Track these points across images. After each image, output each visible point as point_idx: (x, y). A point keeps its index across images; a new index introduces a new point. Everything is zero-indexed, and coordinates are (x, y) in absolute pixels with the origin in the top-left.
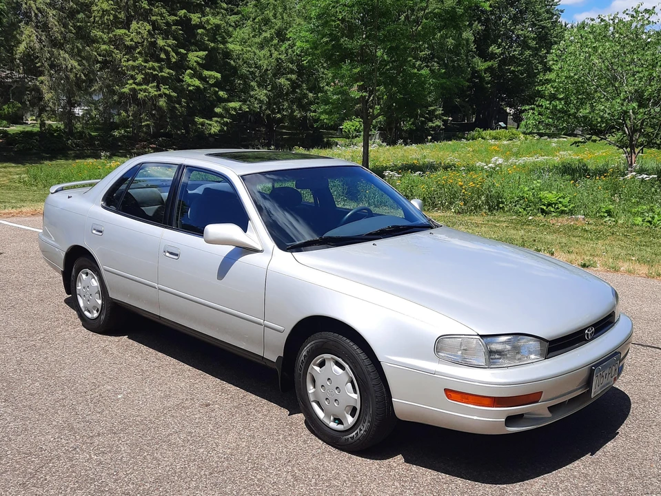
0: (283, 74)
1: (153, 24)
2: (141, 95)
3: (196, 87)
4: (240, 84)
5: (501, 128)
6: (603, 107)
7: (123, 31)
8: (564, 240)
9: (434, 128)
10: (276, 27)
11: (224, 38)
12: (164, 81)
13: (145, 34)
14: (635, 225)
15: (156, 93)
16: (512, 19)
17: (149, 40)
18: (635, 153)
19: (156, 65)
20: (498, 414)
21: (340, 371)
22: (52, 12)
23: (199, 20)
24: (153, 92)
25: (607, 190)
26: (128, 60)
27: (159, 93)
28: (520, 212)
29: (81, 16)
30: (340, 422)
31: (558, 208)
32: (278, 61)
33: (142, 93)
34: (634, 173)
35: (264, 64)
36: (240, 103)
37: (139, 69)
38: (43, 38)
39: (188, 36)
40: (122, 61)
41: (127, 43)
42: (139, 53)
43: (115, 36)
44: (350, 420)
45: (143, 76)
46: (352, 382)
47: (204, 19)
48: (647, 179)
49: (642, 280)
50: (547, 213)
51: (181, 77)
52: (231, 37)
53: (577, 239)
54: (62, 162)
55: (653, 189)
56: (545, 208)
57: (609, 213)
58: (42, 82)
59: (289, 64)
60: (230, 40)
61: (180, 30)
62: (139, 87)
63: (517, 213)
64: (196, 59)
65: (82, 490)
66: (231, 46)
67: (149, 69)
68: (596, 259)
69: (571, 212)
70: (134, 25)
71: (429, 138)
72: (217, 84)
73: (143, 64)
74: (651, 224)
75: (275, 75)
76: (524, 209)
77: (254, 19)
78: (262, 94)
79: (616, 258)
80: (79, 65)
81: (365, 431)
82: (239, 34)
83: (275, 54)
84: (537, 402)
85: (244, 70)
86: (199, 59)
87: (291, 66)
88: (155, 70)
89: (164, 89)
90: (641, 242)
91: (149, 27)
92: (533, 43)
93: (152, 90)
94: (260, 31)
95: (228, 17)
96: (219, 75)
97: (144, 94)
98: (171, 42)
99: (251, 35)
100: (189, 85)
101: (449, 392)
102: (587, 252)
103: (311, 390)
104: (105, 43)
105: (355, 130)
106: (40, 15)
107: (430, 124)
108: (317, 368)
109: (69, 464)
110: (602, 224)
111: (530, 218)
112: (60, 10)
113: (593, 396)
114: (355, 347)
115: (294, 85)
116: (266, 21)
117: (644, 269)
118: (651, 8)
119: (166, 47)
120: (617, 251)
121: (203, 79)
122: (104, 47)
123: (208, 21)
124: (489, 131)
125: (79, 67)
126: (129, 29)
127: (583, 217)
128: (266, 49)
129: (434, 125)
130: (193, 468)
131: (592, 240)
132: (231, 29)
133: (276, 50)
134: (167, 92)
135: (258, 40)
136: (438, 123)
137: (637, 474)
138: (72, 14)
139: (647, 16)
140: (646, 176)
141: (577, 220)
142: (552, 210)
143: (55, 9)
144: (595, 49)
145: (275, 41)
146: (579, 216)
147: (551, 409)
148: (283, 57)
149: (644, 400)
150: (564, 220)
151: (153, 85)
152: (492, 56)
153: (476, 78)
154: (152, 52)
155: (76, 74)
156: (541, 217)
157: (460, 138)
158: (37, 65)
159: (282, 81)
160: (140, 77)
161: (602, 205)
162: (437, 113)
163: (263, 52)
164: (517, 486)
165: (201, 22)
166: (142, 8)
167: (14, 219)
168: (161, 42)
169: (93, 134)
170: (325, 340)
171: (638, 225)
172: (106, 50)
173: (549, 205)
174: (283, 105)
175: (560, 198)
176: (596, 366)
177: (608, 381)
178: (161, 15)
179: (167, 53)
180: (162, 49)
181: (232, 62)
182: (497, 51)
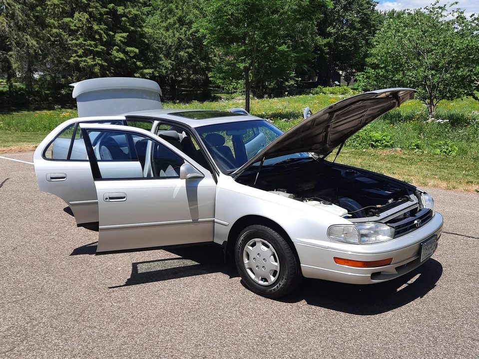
0: (183, 49)
1: (90, 14)
2: (82, 65)
3: (121, 58)
4: (151, 56)
5: (336, 85)
6: (411, 74)
7: (69, 19)
8: (389, 165)
9: (289, 87)
10: (178, 16)
11: (140, 23)
12: (98, 54)
13: (84, 21)
14: (435, 154)
15: (92, 63)
16: (343, 8)
17: (87, 25)
18: (433, 105)
19: (93, 43)
20: (366, 272)
21: (266, 249)
22: (18, 6)
23: (123, 11)
24: (91, 62)
25: (416, 130)
26: (72, 40)
27: (95, 63)
28: (357, 146)
29: (39, 8)
30: (266, 280)
31: (383, 143)
32: (179, 40)
33: (82, 63)
34: (433, 119)
35: (169, 41)
36: (153, 70)
37: (81, 45)
38: (12, 25)
39: (115, 23)
40: (68, 40)
41: (72, 28)
42: (80, 34)
43: (63, 22)
44: (273, 279)
45: (83, 51)
46: (274, 255)
47: (127, 11)
48: (442, 122)
49: (443, 191)
50: (375, 147)
51: (110, 52)
52: (145, 22)
53: (397, 165)
54: (26, 112)
55: (446, 130)
56: (374, 143)
57: (418, 146)
58: (11, 56)
59: (187, 41)
60: (144, 25)
61: (110, 18)
62: (80, 59)
63: (355, 147)
64: (119, 38)
65: (113, 322)
66: (146, 30)
67: (88, 46)
68: (412, 178)
69: (392, 146)
70: (76, 15)
71: (287, 93)
72: (136, 56)
73: (83, 42)
74: (446, 153)
75: (176, 50)
76: (360, 144)
77: (161, 10)
78: (167, 63)
79: (425, 177)
80: (37, 43)
81: (283, 285)
82: (151, 20)
83: (177, 35)
84: (389, 264)
85: (155, 46)
86: (122, 39)
87: (188, 43)
88: (91, 46)
89: (98, 61)
90: (440, 166)
91: (87, 16)
92: (358, 25)
93: (89, 61)
94: (166, 18)
95: (143, 8)
96: (137, 50)
97: (84, 64)
98: (103, 26)
99: (159, 21)
100: (116, 57)
101: (337, 260)
102: (406, 174)
103: (246, 261)
104: (55, 28)
105: (233, 88)
106: (9, 7)
107: (287, 83)
108: (250, 248)
109: (100, 309)
110: (413, 154)
111: (364, 150)
112: (23, 4)
113: (421, 261)
114: (276, 234)
115: (191, 57)
116: (171, 11)
117: (444, 184)
118: (443, 6)
119: (99, 31)
120: (425, 172)
121: (125, 53)
122: (55, 30)
123: (130, 12)
124: (328, 88)
125: (37, 45)
126: (73, 17)
127: (400, 149)
128: (171, 31)
129: (290, 84)
130: (178, 309)
131: (407, 165)
132: (144, 17)
133: (177, 31)
134: (100, 62)
135: (164, 24)
136: (292, 82)
137: (449, 308)
138: (32, 7)
139: (440, 11)
140: (441, 120)
141: (396, 151)
142: (379, 144)
143: (20, 3)
144: (405, 34)
145: (177, 25)
146: (398, 149)
147: (397, 269)
148: (182, 37)
149: (450, 266)
150: (387, 151)
151: (90, 57)
152: (329, 35)
153: (319, 50)
154: (90, 34)
155: (35, 50)
156: (371, 150)
157: (308, 94)
158: (7, 44)
159: (182, 53)
160: (80, 52)
161: (413, 141)
162: (292, 75)
163: (168, 33)
164: (377, 316)
165: (125, 13)
166: (82, 3)
167: (7, 154)
168: (96, 27)
169: (46, 92)
170: (256, 230)
171: (438, 154)
172: (57, 33)
173: (377, 141)
174: (183, 71)
175: (384, 136)
176: (423, 243)
177: (429, 253)
178: (96, 8)
179: (100, 35)
180: (97, 32)
181: (146, 40)
182: (333, 31)
